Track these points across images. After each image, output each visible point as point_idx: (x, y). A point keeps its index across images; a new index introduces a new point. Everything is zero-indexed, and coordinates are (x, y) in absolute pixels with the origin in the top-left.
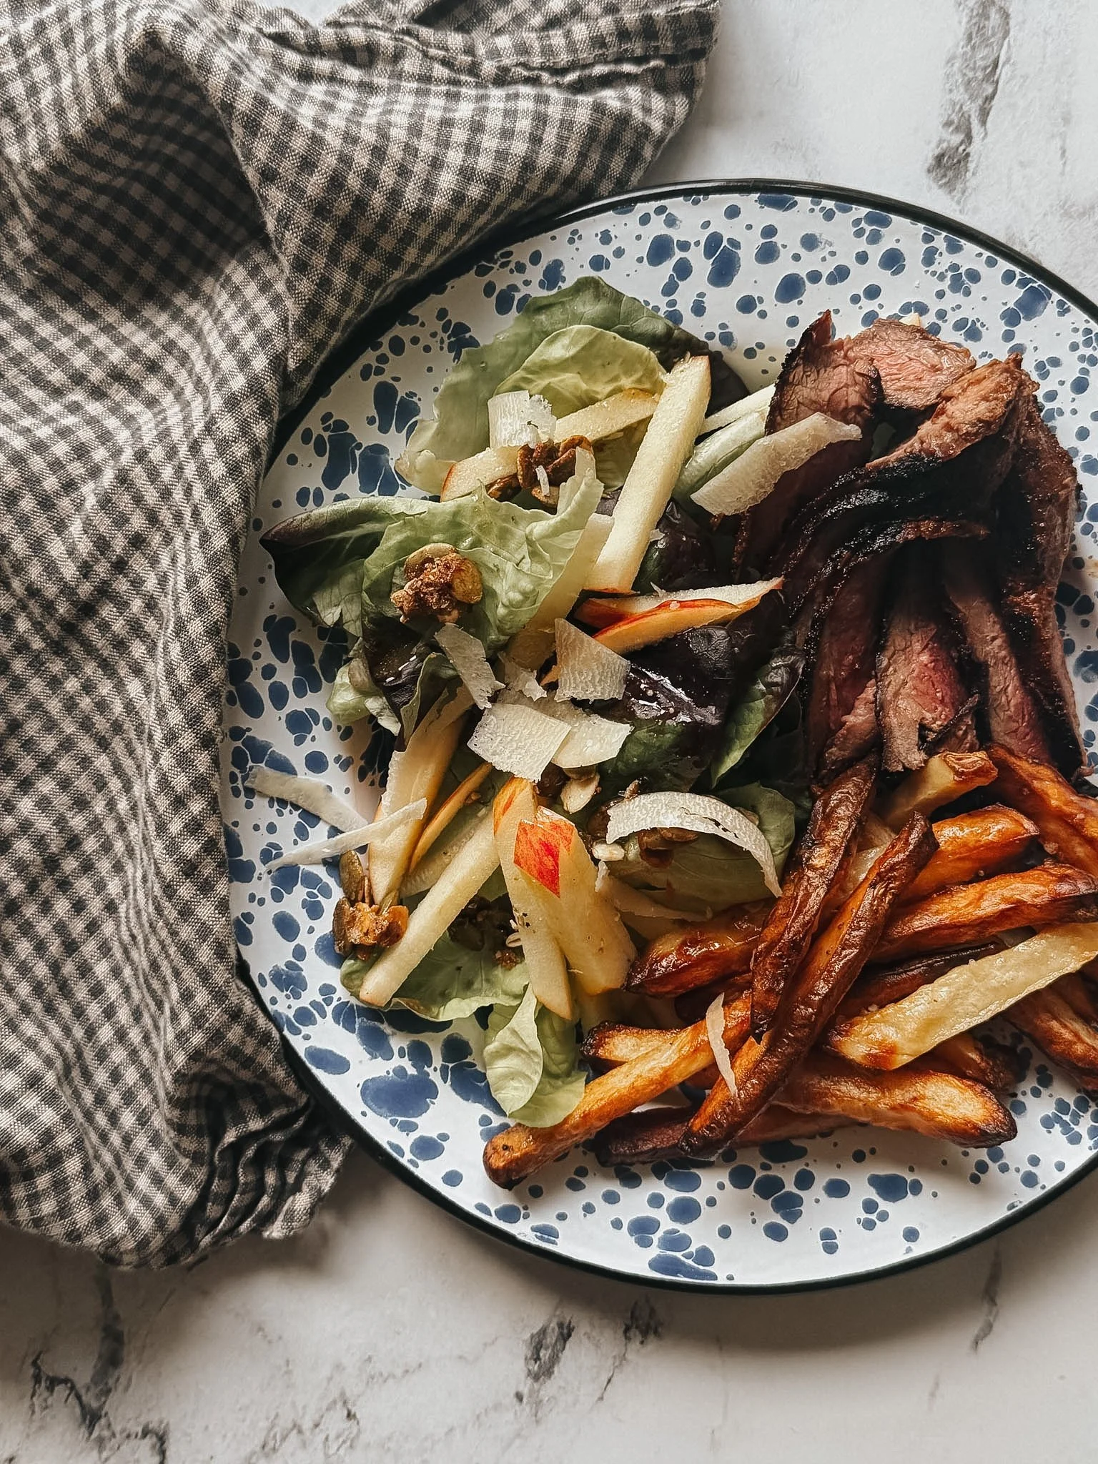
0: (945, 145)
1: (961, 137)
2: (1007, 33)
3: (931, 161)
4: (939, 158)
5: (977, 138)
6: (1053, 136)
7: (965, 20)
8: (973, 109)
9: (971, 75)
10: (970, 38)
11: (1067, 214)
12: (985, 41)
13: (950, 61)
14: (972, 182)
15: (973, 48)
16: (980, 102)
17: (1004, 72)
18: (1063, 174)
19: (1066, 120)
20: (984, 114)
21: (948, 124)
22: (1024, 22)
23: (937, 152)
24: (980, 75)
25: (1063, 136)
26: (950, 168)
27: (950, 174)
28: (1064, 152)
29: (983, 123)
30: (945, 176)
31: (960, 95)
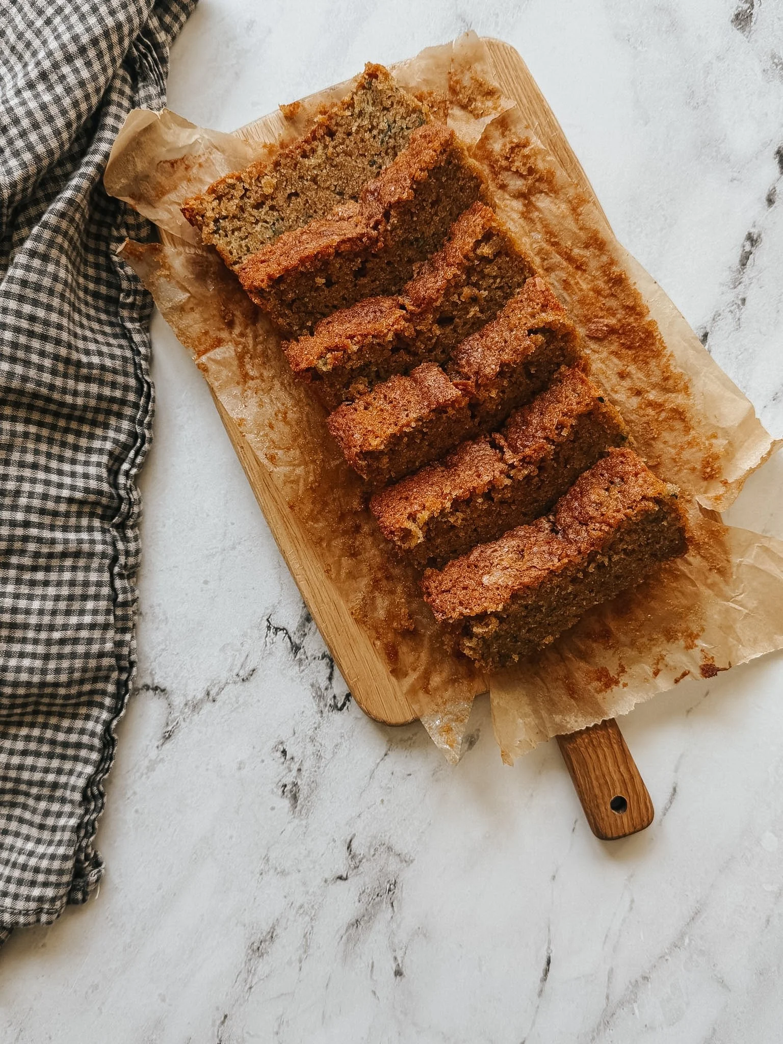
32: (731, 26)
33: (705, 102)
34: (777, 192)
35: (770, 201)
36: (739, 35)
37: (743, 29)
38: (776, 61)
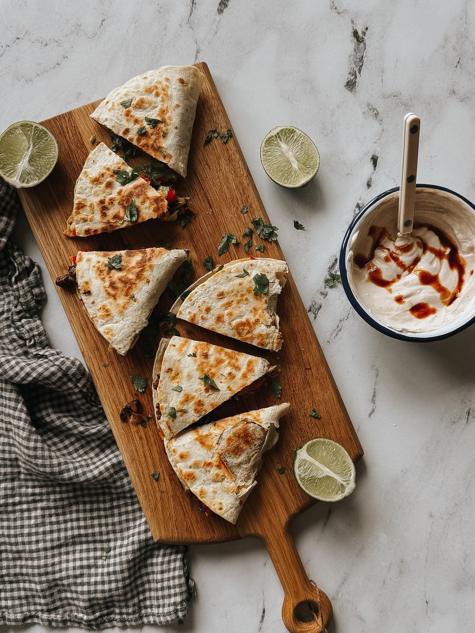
0: (349, 79)
1: (354, 77)
2: (365, 48)
3: (346, 84)
4: (348, 83)
5: (358, 77)
6: (379, 76)
7: (353, 46)
8: (357, 69)
9: (356, 60)
10: (355, 50)
11: (384, 97)
12: (359, 51)
13: (350, 57)
14: (357, 89)
15: (356, 53)
16: (359, 67)
17: (365, 59)
18: (382, 86)
19: (383, 72)
20: (360, 71)
21: (350, 73)
22: (370, 46)
23: (347, 81)
24: (358, 60)
25: (382, 76)
26: (351, 85)
27: (351, 87)
28: (382, 81)
29: (360, 73)
30: (350, 87)
31: (353, 66)
32: (344, 89)
33: (332, 132)
34: (373, 180)
35: (369, 185)
36: (348, 93)
37: (351, 90)
38: (370, 107)
